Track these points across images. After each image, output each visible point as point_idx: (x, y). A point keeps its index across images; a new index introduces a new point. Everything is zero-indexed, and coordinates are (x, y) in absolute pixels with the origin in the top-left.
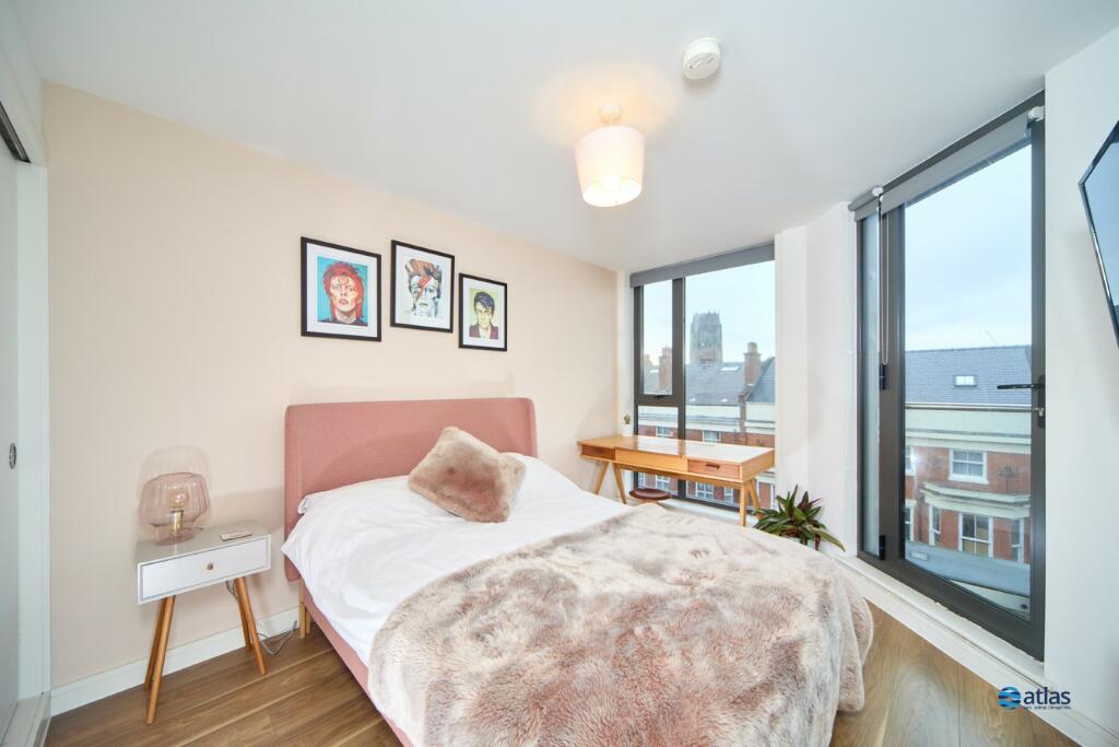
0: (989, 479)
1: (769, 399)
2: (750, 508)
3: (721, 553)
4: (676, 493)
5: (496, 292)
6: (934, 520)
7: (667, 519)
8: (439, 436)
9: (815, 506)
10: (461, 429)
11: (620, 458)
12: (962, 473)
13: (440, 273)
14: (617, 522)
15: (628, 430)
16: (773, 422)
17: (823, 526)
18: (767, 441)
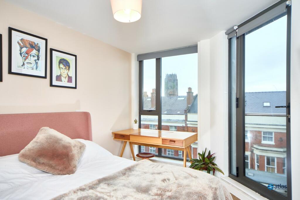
0: (275, 142)
1: (195, 112)
2: (188, 159)
3: (175, 179)
4: (157, 154)
5: (71, 59)
6: (257, 160)
7: (152, 166)
8: (38, 131)
9: (213, 156)
10: (51, 127)
11: (132, 139)
12: (266, 140)
13: (39, 47)
14: (130, 169)
15: (136, 126)
16: (197, 122)
17: (216, 165)
18: (195, 130)
